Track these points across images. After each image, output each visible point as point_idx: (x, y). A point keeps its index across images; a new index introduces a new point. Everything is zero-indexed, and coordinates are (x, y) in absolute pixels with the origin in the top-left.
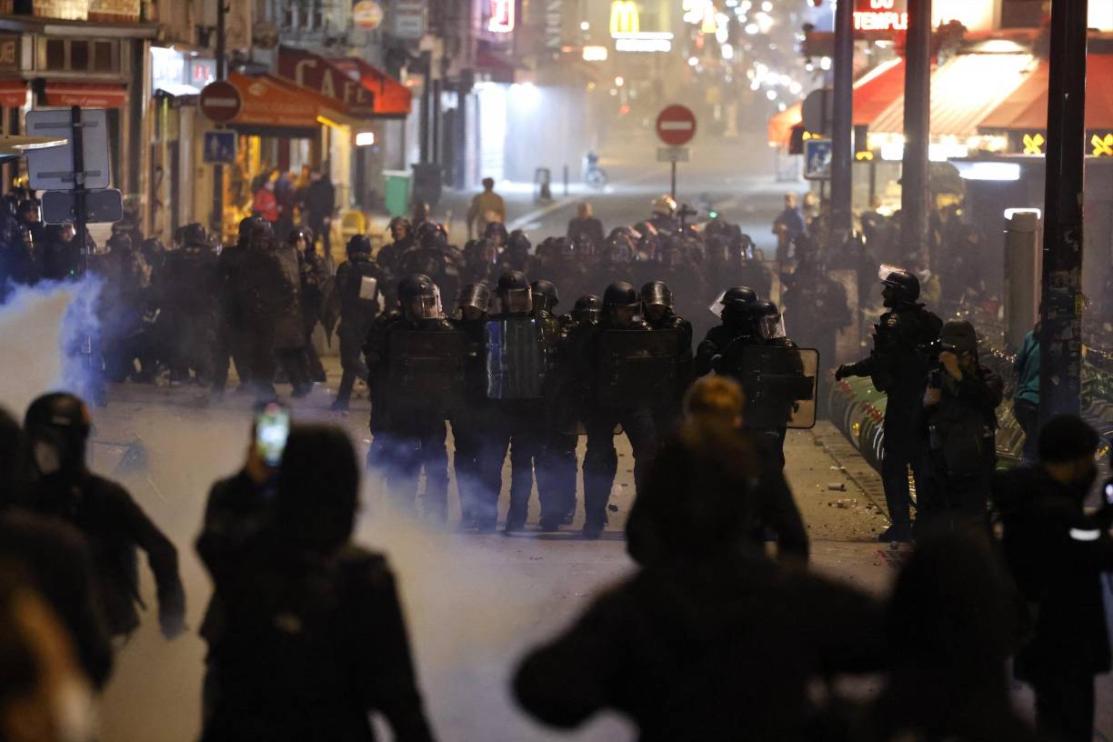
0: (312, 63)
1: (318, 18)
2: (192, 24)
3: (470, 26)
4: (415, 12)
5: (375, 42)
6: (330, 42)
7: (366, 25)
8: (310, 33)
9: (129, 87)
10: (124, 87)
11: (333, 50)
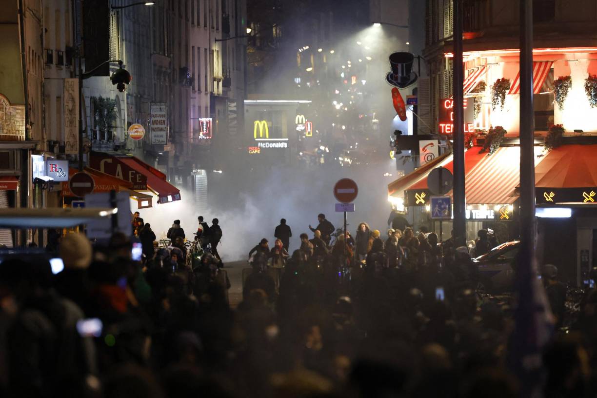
0: (110, 161)
1: (110, 134)
2: (46, 140)
3: (188, 136)
4: (161, 130)
5: (139, 148)
6: (117, 148)
7: (135, 138)
8: (107, 143)
9: (20, 178)
10: (17, 178)
11: (119, 152)
